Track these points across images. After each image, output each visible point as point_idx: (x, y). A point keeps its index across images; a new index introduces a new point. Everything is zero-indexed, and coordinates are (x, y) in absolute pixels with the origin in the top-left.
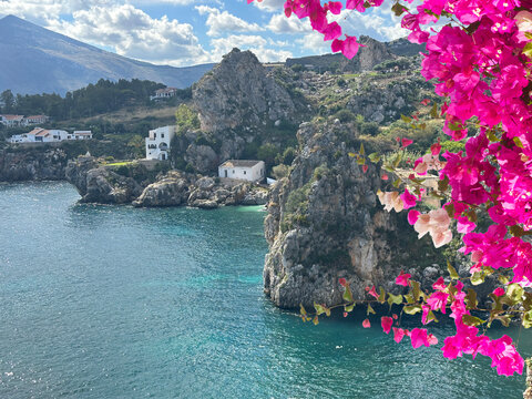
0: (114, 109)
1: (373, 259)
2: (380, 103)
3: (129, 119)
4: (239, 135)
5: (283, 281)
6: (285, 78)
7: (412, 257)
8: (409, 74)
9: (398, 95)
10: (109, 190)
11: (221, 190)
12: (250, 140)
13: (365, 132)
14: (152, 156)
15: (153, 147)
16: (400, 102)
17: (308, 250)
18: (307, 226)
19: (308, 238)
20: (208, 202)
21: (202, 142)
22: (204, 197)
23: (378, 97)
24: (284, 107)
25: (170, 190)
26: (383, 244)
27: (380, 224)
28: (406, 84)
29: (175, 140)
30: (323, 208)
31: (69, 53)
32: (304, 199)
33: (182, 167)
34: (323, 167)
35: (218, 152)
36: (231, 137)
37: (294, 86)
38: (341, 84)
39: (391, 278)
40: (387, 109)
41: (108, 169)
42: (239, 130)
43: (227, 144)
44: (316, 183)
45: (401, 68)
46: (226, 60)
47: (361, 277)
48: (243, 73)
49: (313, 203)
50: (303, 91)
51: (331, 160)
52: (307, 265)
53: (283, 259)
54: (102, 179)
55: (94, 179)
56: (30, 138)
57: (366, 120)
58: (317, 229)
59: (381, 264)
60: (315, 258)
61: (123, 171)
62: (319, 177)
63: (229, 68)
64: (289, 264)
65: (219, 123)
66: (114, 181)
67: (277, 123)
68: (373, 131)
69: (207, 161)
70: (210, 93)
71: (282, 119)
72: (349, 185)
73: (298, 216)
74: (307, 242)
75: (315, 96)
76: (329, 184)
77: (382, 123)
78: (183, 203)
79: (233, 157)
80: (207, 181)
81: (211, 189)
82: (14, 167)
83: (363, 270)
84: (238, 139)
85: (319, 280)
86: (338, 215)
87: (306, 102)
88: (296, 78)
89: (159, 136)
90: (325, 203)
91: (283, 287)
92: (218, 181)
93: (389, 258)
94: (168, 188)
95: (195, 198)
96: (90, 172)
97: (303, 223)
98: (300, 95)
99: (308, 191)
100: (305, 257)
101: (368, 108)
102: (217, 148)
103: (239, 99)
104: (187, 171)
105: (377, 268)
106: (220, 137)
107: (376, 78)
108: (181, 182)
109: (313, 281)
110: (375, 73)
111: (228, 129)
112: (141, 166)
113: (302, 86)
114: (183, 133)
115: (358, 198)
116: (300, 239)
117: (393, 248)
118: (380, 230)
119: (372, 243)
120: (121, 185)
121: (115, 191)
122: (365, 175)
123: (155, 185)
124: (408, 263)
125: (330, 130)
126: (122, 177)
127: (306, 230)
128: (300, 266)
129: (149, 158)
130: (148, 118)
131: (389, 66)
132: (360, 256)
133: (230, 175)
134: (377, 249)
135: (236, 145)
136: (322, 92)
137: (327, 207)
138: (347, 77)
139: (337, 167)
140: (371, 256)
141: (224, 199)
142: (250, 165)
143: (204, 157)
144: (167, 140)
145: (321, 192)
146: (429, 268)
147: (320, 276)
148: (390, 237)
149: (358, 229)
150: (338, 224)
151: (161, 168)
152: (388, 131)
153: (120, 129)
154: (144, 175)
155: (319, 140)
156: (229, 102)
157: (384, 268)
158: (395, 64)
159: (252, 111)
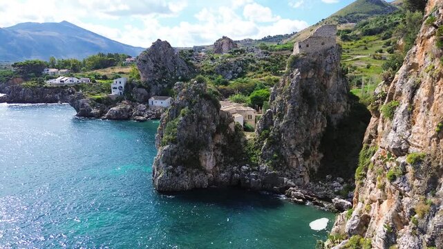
0: (105, 67)
1: (213, 162)
2: (230, 69)
3: (110, 73)
4: (160, 83)
5: (161, 176)
6: (185, 56)
7: (235, 160)
8: (245, 56)
9: (239, 66)
10: (91, 110)
11: (149, 111)
12: (166, 86)
13: (222, 84)
14: (115, 93)
15: (115, 88)
16: (240, 69)
17: (176, 157)
18: (176, 143)
19: (176, 150)
20: (141, 118)
21: (140, 86)
22: (140, 115)
23: (229, 66)
24: (183, 70)
25: (122, 111)
26: (220, 153)
27: (218, 141)
28: (243, 61)
29: (127, 85)
30: (185, 133)
31: (92, 39)
32: (175, 127)
33: (130, 99)
34: (186, 109)
35: (149, 91)
36: (156, 84)
37: (189, 59)
38: (212, 59)
39: (223, 172)
40: (234, 73)
41: (91, 99)
42: (160, 80)
43: (154, 88)
44: (181, 118)
45: (241, 53)
46: (154, 45)
47: (205, 172)
48: (162, 52)
49: (179, 129)
50: (193, 62)
51: (191, 105)
52: (175, 166)
53: (161, 163)
54: (87, 104)
55: (83, 104)
56: (57, 81)
57: (223, 78)
58: (181, 145)
59: (218, 164)
60: (179, 162)
61: (99, 100)
62: (183, 115)
63: (156, 49)
64: (165, 165)
65: (150, 77)
66: (93, 106)
67: (180, 78)
68: (226, 84)
69: (143, 96)
70: (145, 61)
71: (182, 76)
72: (200, 119)
73: (171, 137)
74: (175, 153)
75: (199, 65)
76: (189, 119)
77: (231, 80)
78: (129, 118)
79: (157, 94)
80: (143, 106)
81: (144, 111)
82: (48, 96)
83: (207, 168)
84: (159, 85)
85: (181, 175)
86: (194, 137)
87: (195, 68)
88: (190, 56)
89: (118, 82)
90: (186, 130)
91: (160, 179)
92: (148, 107)
93: (223, 160)
94: (121, 110)
95: (136, 115)
96: (81, 101)
97: (173, 142)
98: (192, 64)
99: (177, 123)
100: (174, 161)
101: (225, 72)
102: (148, 89)
103: (160, 65)
104: (132, 101)
105: (215, 166)
106: (150, 84)
107: (229, 57)
108: (129, 107)
109: (178, 175)
110: (229, 55)
111: (154, 80)
112: (108, 99)
113: (193, 60)
114: (131, 81)
115: (205, 127)
116: (171, 151)
117: (225, 155)
118: (217, 145)
119: (213, 153)
120: (97, 108)
121: (94, 111)
122: (211, 113)
123: (114, 108)
124: (232, 164)
125: (191, 87)
126: (98, 104)
127: (175, 146)
128: (171, 167)
129: (113, 94)
130: (120, 73)
131: (235, 51)
132: (206, 160)
133: (154, 103)
134: (215, 156)
135: (158, 89)
136: (203, 63)
137: (188, 132)
138: (215, 56)
139: (194, 109)
140: (212, 160)
141: (150, 116)
142: (164, 99)
143: (142, 94)
144: (123, 85)
145: (184, 124)
146: (244, 167)
147: (182, 172)
148: (223, 148)
149: (205, 145)
150: (194, 142)
151: (119, 100)
152: (233, 84)
153: (105, 78)
154: (109, 102)
155: (185, 93)
156: (155, 66)
157: (220, 166)
158: (238, 51)
159: (167, 72)
